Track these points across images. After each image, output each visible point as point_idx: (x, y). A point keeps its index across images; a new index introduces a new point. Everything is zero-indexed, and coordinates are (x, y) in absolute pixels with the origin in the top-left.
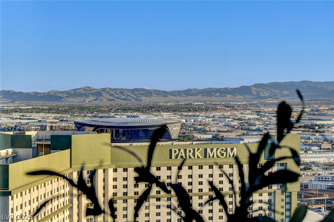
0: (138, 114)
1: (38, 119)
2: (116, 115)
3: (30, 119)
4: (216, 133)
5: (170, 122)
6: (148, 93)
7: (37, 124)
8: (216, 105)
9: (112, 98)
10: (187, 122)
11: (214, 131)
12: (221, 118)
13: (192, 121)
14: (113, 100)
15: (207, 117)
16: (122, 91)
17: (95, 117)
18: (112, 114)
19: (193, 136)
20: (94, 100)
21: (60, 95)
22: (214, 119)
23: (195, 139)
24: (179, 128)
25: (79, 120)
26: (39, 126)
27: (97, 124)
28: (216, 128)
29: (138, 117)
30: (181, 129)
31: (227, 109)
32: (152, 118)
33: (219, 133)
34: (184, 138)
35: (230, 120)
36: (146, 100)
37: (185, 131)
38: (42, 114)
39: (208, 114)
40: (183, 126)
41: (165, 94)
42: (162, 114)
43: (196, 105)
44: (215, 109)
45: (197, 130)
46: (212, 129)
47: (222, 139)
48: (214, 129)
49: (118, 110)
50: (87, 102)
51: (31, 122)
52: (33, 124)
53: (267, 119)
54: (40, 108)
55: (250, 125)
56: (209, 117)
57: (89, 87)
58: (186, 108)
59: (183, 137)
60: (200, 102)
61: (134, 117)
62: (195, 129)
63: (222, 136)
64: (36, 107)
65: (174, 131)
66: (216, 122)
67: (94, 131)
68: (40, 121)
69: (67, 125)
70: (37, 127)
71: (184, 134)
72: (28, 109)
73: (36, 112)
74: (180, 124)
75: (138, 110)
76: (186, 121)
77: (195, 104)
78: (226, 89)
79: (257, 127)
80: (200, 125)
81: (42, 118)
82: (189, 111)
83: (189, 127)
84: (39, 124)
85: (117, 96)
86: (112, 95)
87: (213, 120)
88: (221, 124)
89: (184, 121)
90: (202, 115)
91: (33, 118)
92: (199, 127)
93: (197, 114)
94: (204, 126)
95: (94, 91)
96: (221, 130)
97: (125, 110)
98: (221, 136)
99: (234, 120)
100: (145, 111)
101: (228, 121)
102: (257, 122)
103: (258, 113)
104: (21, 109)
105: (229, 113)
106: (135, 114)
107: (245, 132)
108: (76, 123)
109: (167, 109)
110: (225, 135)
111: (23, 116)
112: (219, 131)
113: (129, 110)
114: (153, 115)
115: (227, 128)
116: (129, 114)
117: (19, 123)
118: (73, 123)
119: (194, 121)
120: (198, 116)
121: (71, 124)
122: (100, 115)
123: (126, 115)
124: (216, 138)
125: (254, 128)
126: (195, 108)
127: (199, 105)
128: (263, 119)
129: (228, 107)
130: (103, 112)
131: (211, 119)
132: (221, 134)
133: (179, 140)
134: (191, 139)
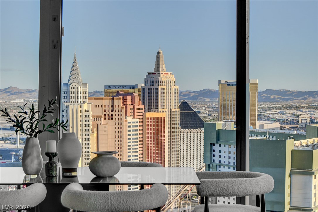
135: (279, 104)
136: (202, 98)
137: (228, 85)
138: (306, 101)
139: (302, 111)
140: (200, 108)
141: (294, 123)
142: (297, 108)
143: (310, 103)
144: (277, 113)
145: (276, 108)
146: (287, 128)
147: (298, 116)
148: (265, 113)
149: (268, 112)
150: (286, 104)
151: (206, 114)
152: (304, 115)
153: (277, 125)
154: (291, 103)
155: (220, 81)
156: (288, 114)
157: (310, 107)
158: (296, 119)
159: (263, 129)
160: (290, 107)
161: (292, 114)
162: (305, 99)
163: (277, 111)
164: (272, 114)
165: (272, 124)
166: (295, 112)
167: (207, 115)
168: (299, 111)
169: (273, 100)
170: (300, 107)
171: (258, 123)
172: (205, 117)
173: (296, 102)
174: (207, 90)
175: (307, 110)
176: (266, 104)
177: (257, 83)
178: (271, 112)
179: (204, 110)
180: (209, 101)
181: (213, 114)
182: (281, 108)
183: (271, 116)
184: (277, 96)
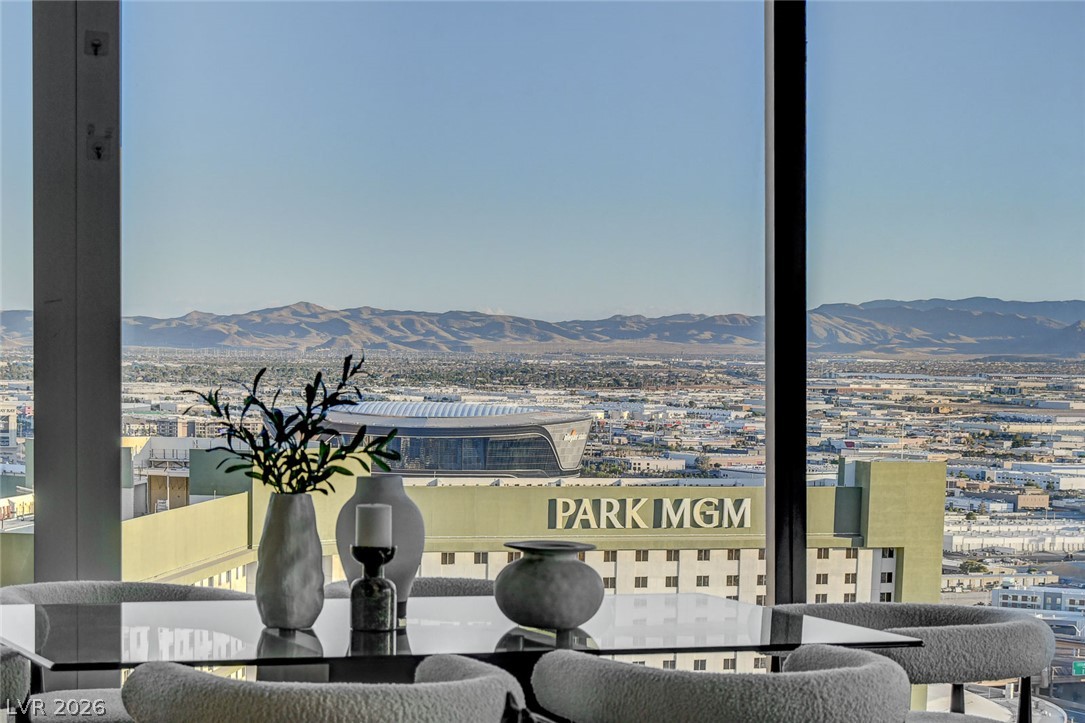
0: (459, 390)
1: (149, 402)
2: (392, 392)
4: (698, 454)
5: (556, 416)
6: (491, 326)
7: (146, 417)
8: (698, 367)
9: (378, 339)
10: (609, 418)
11: (691, 449)
12: (714, 408)
13: (625, 414)
14: (383, 346)
15: (671, 405)
16: (409, 319)
18: (379, 391)
19: (627, 462)
20: (323, 346)
21: (218, 327)
22: (691, 410)
23: (631, 471)
24: (584, 437)
26: (155, 422)
28: (697, 438)
29: (458, 399)
30: (590, 439)
31: (734, 381)
32: (502, 406)
33: (708, 455)
34: (598, 468)
35: (742, 414)
36: (482, 350)
37: (604, 447)
38: (163, 384)
39: (674, 395)
40: (596, 430)
41: (544, 329)
42: (532, 392)
43: (638, 367)
44: (698, 382)
45: (638, 445)
46: (686, 442)
47: (715, 473)
48: (694, 441)
49: (397, 376)
50: (303, 349)
51: (129, 411)
52: (133, 415)
53: (856, 413)
54: (155, 368)
56: (677, 406)
57: (307, 305)
58: (607, 375)
59: (594, 465)
60: (653, 357)
61: (445, 399)
62: (634, 441)
63: (717, 465)
64: (143, 362)
65: (570, 445)
66: (697, 421)
68: (158, 406)
70: (147, 427)
71: (600, 455)
73: (146, 379)
74: (587, 425)
75: (458, 379)
76: (607, 416)
77: (636, 363)
78: (733, 318)
79: (824, 438)
80: (648, 428)
81: (161, 399)
82: (618, 384)
83: (615, 435)
84: (155, 416)
85: (396, 334)
86: (378, 331)
87: (689, 415)
88: (715, 428)
89: (600, 415)
90: (655, 398)
91: (134, 396)
92: (646, 435)
93: (642, 393)
94: (661, 433)
95: (323, 318)
96: (715, 444)
97: (418, 378)
98: (713, 463)
99: (755, 414)
100: (481, 382)
101: (737, 418)
103: (829, 395)
105: (739, 395)
106: (449, 391)
109: (550, 378)
110: (724, 460)
112: (706, 449)
113: (431, 377)
114: (504, 395)
115: (729, 442)
116: (432, 390)
119: (631, 417)
120: (644, 401)
123: (423, 394)
124: (696, 470)
125: (813, 441)
126: (635, 375)
127: (647, 366)
128: (843, 413)
129: (738, 375)
131: (683, 412)
132: (714, 458)
133: (583, 474)
134: (620, 470)
143: (16, 358)
157: (15, 369)
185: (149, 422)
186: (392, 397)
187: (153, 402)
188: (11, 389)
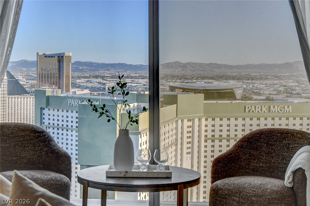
0: (213, 81)
1: (143, 83)
2: (197, 81)
3: (138, 83)
4: (268, 95)
5: (236, 87)
6: (219, 66)
7: (142, 87)
8: (267, 75)
9: (193, 69)
10: (247, 87)
11: (266, 94)
12: (271, 85)
13: (251, 86)
14: (195, 71)
15: (261, 84)
16: (200, 65)
17: (183, 82)
18: (194, 81)
19: (252, 97)
20: (181, 71)
22: (266, 85)
23: (253, 99)
24: (242, 91)
25: (172, 84)
26: (145, 88)
27: (185, 87)
28: (268, 92)
29: (212, 83)
30: (243, 92)
31: (276, 78)
32: (222, 84)
33: (270, 95)
34: (245, 99)
35: (278, 86)
36: (217, 72)
37: (246, 94)
38: (146, 80)
39: (262, 82)
40: (245, 90)
41: (231, 67)
42: (229, 81)
43: (253, 75)
44: (267, 79)
45: (254, 93)
46: (265, 92)
47: (272, 100)
48: (267, 92)
49: (198, 78)
50: (177, 72)
51: (139, 85)
52: (140, 86)
53: (304, 86)
54: (144, 76)
55: (292, 90)
56: (263, 84)
57: (178, 62)
58: (246, 77)
59: (245, 98)
60: (256, 73)
61: (209, 83)
62: (253, 92)
63: (273, 98)
64: (141, 75)
65: (239, 93)
66: (267, 88)
67: (183, 92)
68: (145, 85)
69: (163, 87)
70: (143, 89)
71: (245, 95)
72: (136, 76)
73: (142, 78)
74: (243, 88)
75: (212, 78)
76: (247, 86)
77: (253, 74)
78: (274, 64)
79: (297, 92)
80: (256, 89)
81: (146, 83)
82: (249, 79)
83: (249, 91)
84: (144, 87)
85: (197, 68)
86: (193, 67)
87: (266, 86)
88: (271, 89)
89: (245, 86)
90: (258, 82)
91: (140, 82)
92: (256, 91)
93: (254, 81)
94: (259, 90)
95: (181, 65)
96: (272, 93)
97: (203, 78)
98: (272, 97)
99: (281, 86)
100: (217, 79)
101: (277, 87)
102: (297, 88)
103: (298, 82)
104: (131, 76)
105: (277, 82)
106: (211, 81)
107: (289, 95)
108: (170, 86)
109: (233, 78)
110: (275, 97)
111: (133, 81)
112: (270, 94)
113: (206, 78)
114: (223, 82)
115: (275, 93)
116: (206, 81)
117: (131, 85)
118: (168, 86)
119: (252, 87)
120: (255, 83)
121: (166, 87)
122: (186, 81)
123: (204, 82)
124: (267, 99)
125: (295, 92)
126: (253, 77)
127: (255, 75)
128: (301, 86)
129: (276, 77)
130: (187, 79)
131: (264, 86)
132: (272, 96)
133: (242, 100)
134: (250, 99)
135: (87, 74)
136: (19, 68)
137: (46, 56)
138: (109, 72)
139: (107, 80)
140: (18, 77)
141: (101, 90)
142: (103, 78)
143: (113, 74)
144: (86, 82)
145: (85, 77)
146: (96, 94)
147: (104, 84)
148: (75, 81)
149: (78, 81)
150: (92, 74)
151: (24, 81)
152: (109, 83)
153: (87, 91)
154: (97, 73)
155: (38, 53)
156: (95, 83)
157: (113, 76)
158: (102, 86)
159: (75, 94)
160: (97, 77)
161: (98, 83)
162: (108, 70)
163: (86, 79)
164: (82, 82)
165: (83, 91)
166: (102, 81)
167: (25, 83)
168: (105, 80)
169: (81, 71)
170: (105, 76)
171: (72, 90)
172: (23, 84)
173: (101, 72)
174: (23, 61)
175: (111, 79)
176: (76, 74)
177: (71, 55)
178: (81, 81)
179: (22, 79)
180: (26, 71)
181: (30, 82)
182: (89, 78)
183: (82, 84)
184: (85, 67)
185: (143, 88)
186: (197, 82)
187: (144, 84)
188: (112, 81)
